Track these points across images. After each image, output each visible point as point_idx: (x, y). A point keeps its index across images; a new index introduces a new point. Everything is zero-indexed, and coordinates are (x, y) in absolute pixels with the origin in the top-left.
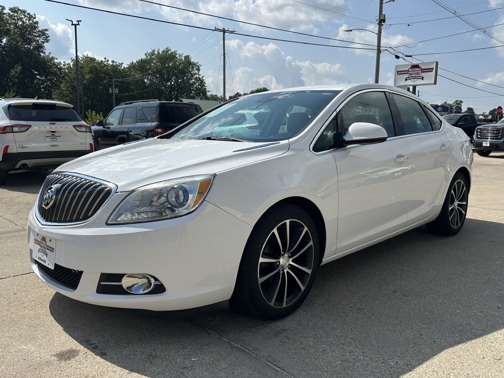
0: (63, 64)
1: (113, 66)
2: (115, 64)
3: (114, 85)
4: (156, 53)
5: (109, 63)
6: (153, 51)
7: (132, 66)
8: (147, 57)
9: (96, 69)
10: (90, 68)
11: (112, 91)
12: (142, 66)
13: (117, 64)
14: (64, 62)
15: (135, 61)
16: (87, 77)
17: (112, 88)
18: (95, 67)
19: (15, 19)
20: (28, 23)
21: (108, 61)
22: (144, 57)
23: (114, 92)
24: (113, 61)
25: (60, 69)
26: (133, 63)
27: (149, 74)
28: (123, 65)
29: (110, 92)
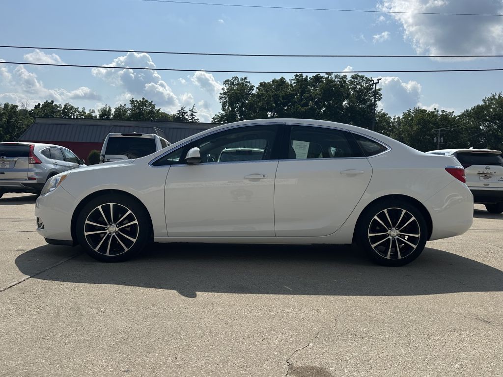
0: (393, 118)
1: (442, 115)
2: (444, 113)
3: (439, 135)
4: (497, 97)
5: (438, 113)
6: (493, 96)
7: (467, 114)
8: (485, 103)
9: (424, 120)
10: (418, 120)
11: (437, 140)
12: (478, 113)
13: (447, 113)
14: (395, 116)
15: (470, 109)
16: (415, 128)
17: (437, 138)
18: (423, 119)
19: (354, 85)
20: (364, 85)
21: (438, 111)
22: (481, 103)
23: (439, 141)
24: (443, 111)
25: (389, 123)
26: (467, 111)
27: (487, 120)
28: (454, 114)
29: (435, 141)
